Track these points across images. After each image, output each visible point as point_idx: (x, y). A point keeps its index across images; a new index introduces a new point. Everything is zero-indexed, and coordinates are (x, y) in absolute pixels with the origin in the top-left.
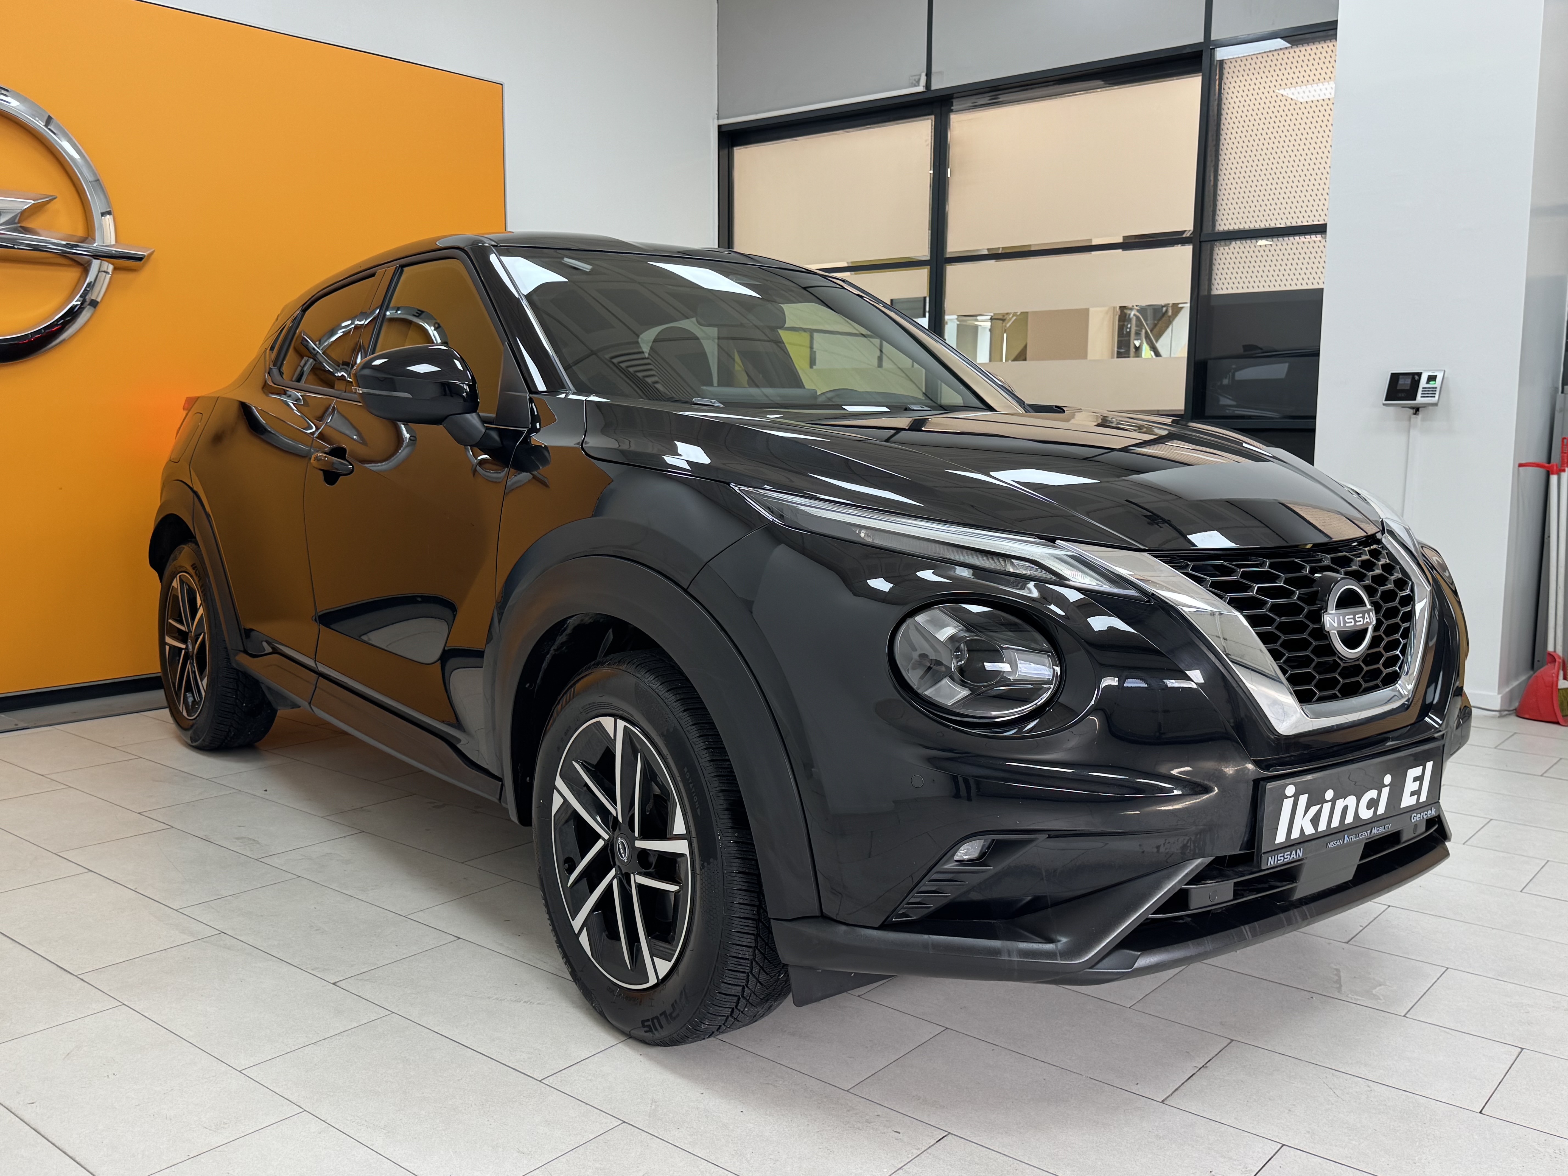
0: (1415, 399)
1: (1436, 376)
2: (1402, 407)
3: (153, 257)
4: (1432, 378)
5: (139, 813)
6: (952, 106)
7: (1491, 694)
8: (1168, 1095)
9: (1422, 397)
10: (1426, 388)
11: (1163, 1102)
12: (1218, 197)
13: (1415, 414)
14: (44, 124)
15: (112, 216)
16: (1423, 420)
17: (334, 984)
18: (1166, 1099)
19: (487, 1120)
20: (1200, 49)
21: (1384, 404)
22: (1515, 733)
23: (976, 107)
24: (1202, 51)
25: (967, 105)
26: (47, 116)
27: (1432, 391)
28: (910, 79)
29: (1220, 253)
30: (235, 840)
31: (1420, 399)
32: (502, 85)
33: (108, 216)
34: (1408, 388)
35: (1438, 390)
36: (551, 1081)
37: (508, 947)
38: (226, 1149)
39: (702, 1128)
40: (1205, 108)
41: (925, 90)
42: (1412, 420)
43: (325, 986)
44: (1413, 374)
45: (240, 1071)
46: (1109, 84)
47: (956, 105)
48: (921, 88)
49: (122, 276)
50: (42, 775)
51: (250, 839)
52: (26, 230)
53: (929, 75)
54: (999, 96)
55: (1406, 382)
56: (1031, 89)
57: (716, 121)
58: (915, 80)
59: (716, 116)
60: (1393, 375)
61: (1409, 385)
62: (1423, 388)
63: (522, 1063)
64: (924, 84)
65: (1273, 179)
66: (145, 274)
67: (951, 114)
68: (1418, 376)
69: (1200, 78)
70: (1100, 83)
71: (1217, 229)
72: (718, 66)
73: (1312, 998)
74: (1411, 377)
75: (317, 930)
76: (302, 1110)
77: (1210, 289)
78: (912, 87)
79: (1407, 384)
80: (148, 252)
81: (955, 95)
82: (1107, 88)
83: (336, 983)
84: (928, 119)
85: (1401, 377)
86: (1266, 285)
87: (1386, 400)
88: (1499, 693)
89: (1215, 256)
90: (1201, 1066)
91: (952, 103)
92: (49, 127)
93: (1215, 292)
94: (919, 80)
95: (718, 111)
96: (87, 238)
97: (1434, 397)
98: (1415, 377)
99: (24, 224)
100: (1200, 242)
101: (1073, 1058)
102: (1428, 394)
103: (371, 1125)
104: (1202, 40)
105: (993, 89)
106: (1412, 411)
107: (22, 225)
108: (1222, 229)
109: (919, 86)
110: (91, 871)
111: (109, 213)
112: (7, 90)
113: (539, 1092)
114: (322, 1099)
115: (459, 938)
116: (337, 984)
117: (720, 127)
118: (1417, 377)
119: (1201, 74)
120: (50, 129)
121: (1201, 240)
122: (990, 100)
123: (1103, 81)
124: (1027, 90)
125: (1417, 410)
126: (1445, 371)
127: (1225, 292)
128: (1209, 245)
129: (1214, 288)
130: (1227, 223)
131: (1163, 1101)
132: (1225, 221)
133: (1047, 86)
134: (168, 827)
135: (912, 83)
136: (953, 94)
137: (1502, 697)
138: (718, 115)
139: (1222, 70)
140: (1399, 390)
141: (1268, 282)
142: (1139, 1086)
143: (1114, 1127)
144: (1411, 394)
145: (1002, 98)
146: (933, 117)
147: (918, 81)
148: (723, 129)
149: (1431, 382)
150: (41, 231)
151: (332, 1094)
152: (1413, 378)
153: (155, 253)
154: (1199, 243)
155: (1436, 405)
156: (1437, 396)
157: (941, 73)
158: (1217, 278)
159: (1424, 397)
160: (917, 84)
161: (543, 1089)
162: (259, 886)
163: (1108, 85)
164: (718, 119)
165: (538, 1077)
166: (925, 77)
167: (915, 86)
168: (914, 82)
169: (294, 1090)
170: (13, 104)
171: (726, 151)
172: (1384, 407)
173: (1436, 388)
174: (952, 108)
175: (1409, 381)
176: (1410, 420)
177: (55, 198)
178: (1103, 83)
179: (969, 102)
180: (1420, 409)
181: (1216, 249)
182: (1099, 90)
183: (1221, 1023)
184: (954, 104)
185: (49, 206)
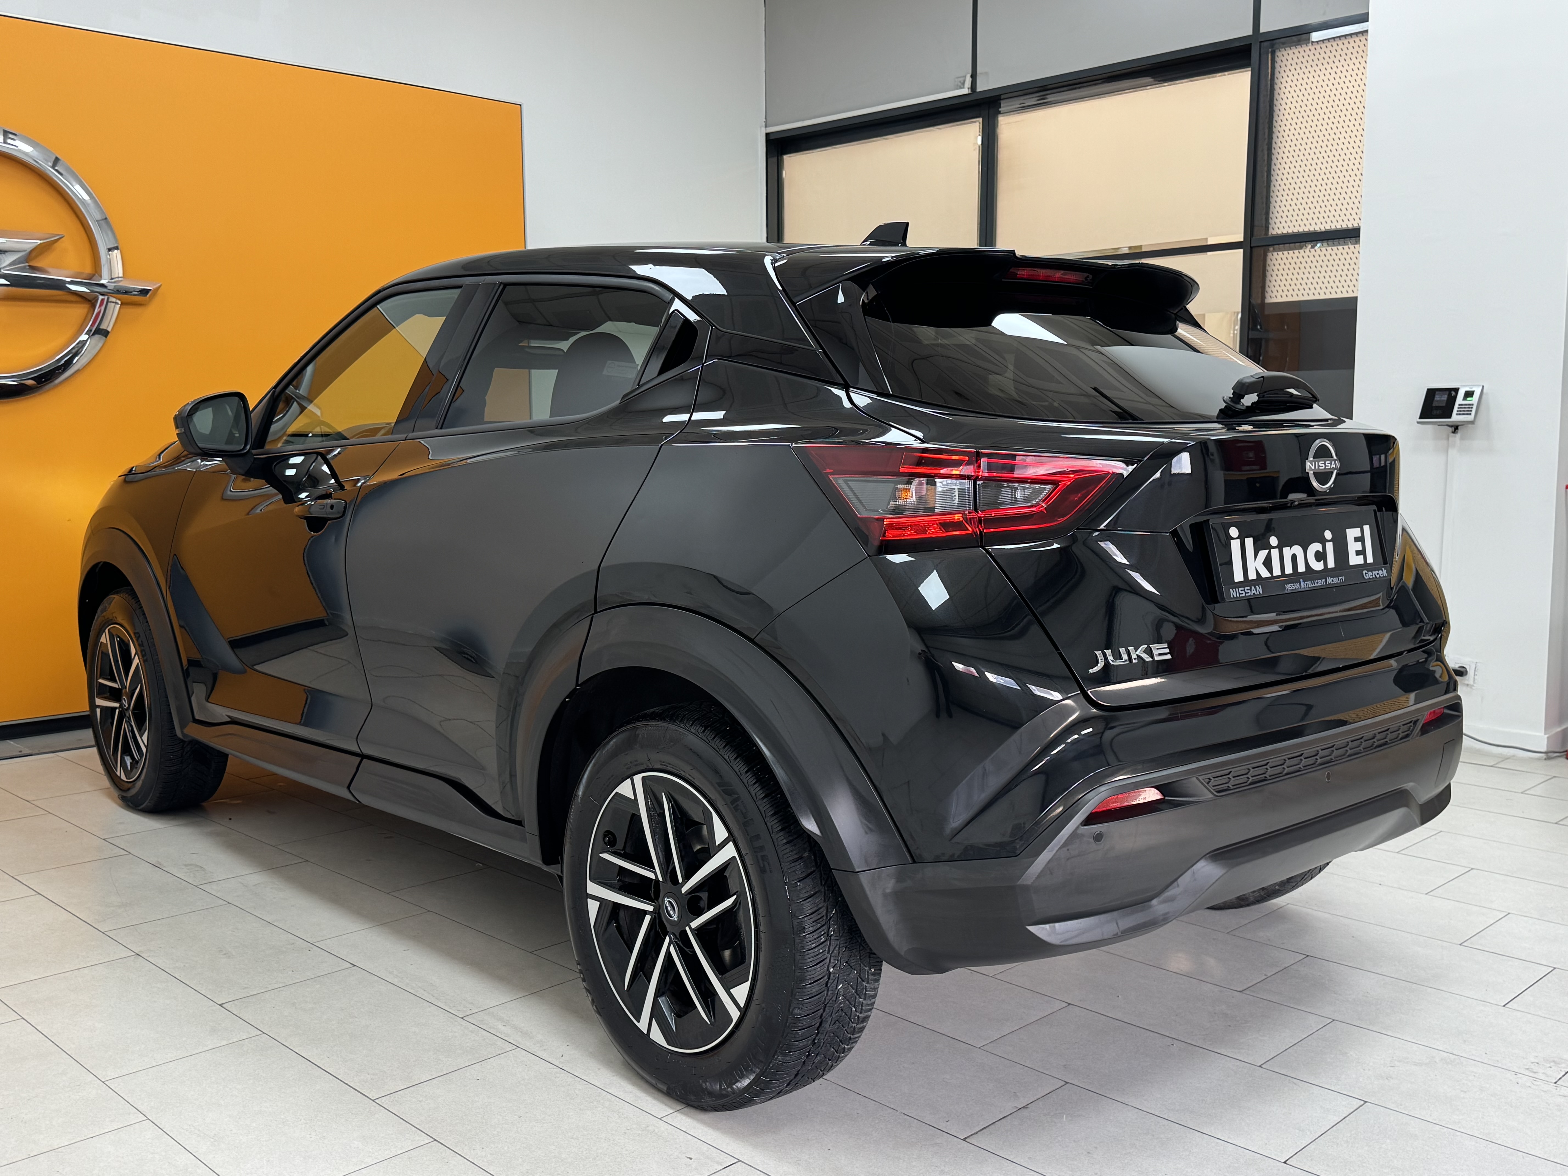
0: (1450, 417)
1: (1473, 392)
2: (1439, 425)
3: (160, 291)
4: (1469, 394)
5: (104, 840)
6: (1000, 107)
7: (1538, 734)
8: (973, 1133)
9: (1457, 414)
10: (1462, 405)
11: (964, 1140)
12: (1271, 199)
13: (1454, 432)
14: (51, 164)
15: (119, 251)
16: (1462, 439)
17: (221, 1005)
18: (969, 1137)
19: (309, 1133)
20: (1249, 43)
21: (1418, 423)
22: (1554, 777)
23: (1024, 108)
24: (1251, 44)
25: (1014, 107)
26: (54, 158)
27: (1469, 408)
28: (955, 81)
29: (1273, 258)
30: (183, 867)
31: (1455, 418)
32: (520, 105)
33: (116, 251)
34: (1444, 405)
35: (1475, 407)
36: (383, 1101)
37: (396, 975)
38: (64, 1151)
39: (506, 1149)
40: (1255, 105)
41: (970, 92)
42: (1450, 438)
43: (212, 1006)
44: (1449, 390)
45: (103, 1082)
46: (1159, 81)
47: (1003, 107)
48: (966, 91)
49: (130, 311)
50: (28, 801)
51: (197, 866)
52: (33, 269)
53: (974, 76)
54: (1047, 97)
55: (1443, 399)
56: (1079, 88)
57: (763, 129)
58: (960, 82)
59: (764, 123)
60: (1429, 390)
61: (1445, 402)
62: (1459, 405)
63: (363, 1083)
64: (970, 86)
65: (1328, 179)
66: (154, 307)
67: (999, 115)
68: (1455, 391)
69: (1250, 73)
70: (1149, 80)
71: (1270, 234)
72: (765, 71)
73: (1173, 1045)
74: (1447, 393)
75: (225, 954)
76: (146, 1118)
77: (1263, 297)
78: (957, 89)
79: (1444, 400)
80: (155, 287)
81: (1002, 97)
82: (1157, 86)
83: (223, 1004)
84: (975, 122)
85: (1437, 393)
86: (1322, 292)
87: (1420, 418)
88: (1545, 734)
89: (1269, 262)
90: (1022, 1106)
91: (1000, 104)
92: (56, 168)
93: (1269, 300)
94: (964, 81)
95: (766, 119)
96: (94, 275)
97: (1470, 414)
98: (1452, 393)
99: (33, 263)
100: (1251, 248)
101: (897, 1094)
102: (1464, 411)
103: (202, 1135)
104: (1251, 33)
105: (1039, 89)
106: (1451, 429)
107: (31, 264)
108: (1275, 233)
109: (964, 88)
110: (39, 893)
111: (117, 248)
112: (15, 135)
113: (368, 1110)
114: (167, 1110)
115: (355, 966)
116: (224, 1006)
117: (767, 135)
118: (1453, 393)
119: (1250, 69)
120: (57, 171)
121: (1252, 246)
122: (1038, 100)
123: (1152, 78)
124: (1075, 89)
125: (1456, 428)
126: (1483, 387)
127: (1280, 300)
128: (1261, 250)
129: (1267, 295)
130: (1281, 226)
131: (965, 1138)
132: (1278, 224)
133: (1095, 85)
134: (127, 853)
135: (957, 85)
136: (1000, 95)
137: (1548, 738)
138: (766, 122)
139: (1274, 64)
140: (1436, 407)
141: (1324, 289)
142: (948, 1123)
143: (904, 1161)
144: (1446, 411)
145: (1050, 98)
146: (980, 120)
147: (963, 83)
148: (772, 137)
149: (1469, 399)
150: (50, 270)
151: (178, 1105)
152: (1450, 394)
153: (162, 287)
154: (1249, 248)
155: (1472, 423)
156: (1473, 413)
157: (986, 73)
158: (1271, 285)
159: (1460, 414)
160: (962, 86)
161: (372, 1108)
162: (188, 911)
163: (1157, 82)
164: (766, 127)
165: (373, 1097)
166: (971, 79)
167: (961, 88)
168: (960, 84)
169: (145, 1101)
170: (22, 148)
171: (775, 159)
172: (1419, 425)
173: (1473, 405)
174: (1000, 109)
175: (1445, 397)
176: (1448, 439)
177: (62, 237)
178: (1152, 80)
179: (1016, 103)
180: (1459, 427)
181: (1270, 254)
182: (1148, 87)
183: (1065, 1066)
184: (1002, 105)
185: (56, 245)
